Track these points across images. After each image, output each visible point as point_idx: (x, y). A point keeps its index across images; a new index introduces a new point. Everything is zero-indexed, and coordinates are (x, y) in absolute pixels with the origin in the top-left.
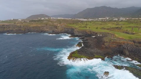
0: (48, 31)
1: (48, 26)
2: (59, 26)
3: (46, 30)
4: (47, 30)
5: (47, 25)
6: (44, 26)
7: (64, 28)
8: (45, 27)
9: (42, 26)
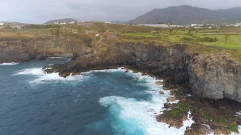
0: (61, 53)
1: (62, 37)
2: (98, 38)
3: (52, 50)
4: (58, 49)
5: (57, 33)
6: (49, 38)
7: (118, 44)
8: (49, 42)
9: (40, 39)
